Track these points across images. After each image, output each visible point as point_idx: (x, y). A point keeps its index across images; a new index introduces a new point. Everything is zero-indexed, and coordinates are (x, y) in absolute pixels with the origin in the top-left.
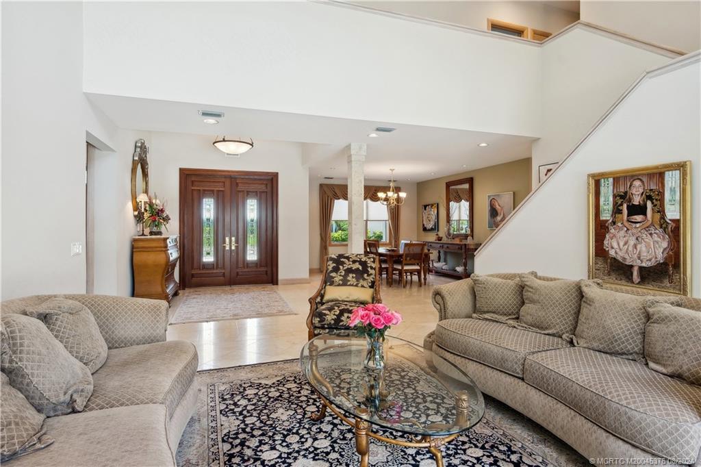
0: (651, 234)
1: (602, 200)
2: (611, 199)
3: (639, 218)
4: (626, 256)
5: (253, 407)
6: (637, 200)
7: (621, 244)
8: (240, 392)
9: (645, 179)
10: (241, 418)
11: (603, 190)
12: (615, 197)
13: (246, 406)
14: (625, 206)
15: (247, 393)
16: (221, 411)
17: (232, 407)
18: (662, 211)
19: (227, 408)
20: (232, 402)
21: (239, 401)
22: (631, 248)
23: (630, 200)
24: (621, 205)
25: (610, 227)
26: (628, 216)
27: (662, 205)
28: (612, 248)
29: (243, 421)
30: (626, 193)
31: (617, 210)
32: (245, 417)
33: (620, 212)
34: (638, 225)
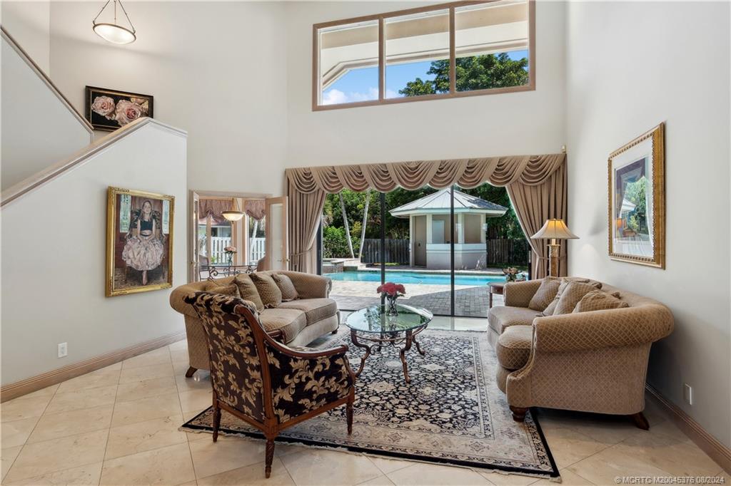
0: (154, 245)
1: (122, 214)
2: (129, 214)
3: (147, 232)
4: (139, 264)
5: (448, 401)
6: (147, 218)
7: (136, 254)
8: (456, 418)
9: (152, 202)
10: (461, 396)
11: (122, 204)
12: (132, 212)
13: (455, 403)
14: (139, 221)
15: (450, 416)
16: (477, 405)
17: (466, 406)
18: (160, 228)
19: (472, 406)
20: (466, 410)
21: (460, 410)
22: (142, 257)
23: (143, 217)
24: (137, 220)
25: (128, 240)
26: (141, 230)
27: (161, 224)
28: (129, 258)
29: (459, 393)
30: (140, 211)
31: (133, 225)
32: (457, 396)
33: (135, 226)
34: (147, 238)
